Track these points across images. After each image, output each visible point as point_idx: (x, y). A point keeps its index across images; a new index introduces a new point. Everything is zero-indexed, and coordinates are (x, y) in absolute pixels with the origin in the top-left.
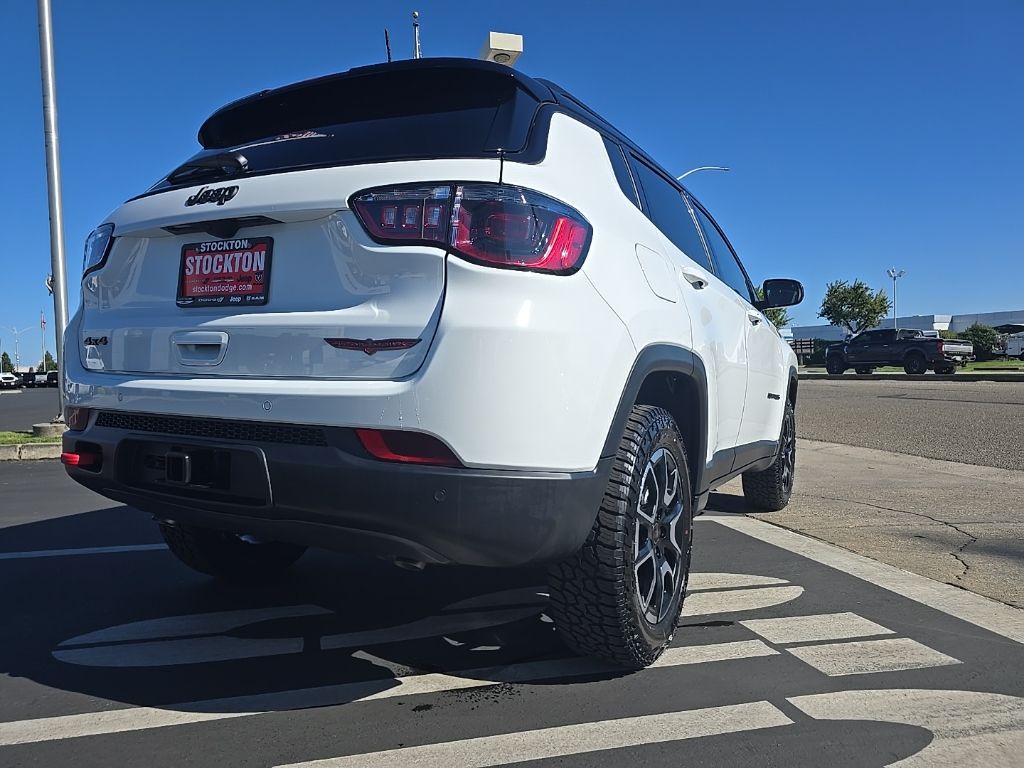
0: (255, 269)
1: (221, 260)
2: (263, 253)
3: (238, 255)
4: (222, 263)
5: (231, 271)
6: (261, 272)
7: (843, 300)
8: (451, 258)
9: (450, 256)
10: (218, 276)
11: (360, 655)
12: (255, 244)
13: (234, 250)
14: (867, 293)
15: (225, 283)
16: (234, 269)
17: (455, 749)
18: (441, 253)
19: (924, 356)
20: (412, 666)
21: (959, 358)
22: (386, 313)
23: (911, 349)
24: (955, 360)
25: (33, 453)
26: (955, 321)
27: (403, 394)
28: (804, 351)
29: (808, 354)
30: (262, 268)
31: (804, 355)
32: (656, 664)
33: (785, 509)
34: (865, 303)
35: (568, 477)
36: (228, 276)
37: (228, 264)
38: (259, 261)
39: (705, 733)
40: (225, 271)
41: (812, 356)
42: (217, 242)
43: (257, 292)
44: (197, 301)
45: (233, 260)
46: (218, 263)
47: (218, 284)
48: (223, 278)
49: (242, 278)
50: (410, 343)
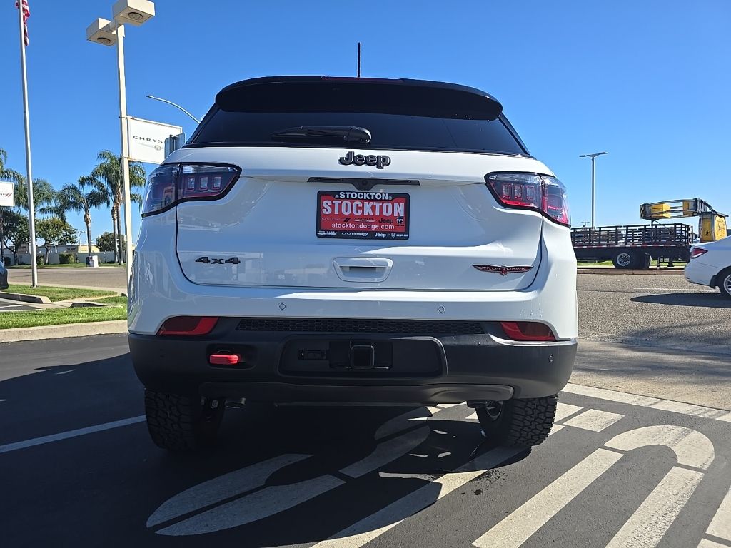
0: (396, 215)
1: (361, 206)
2: (402, 205)
3: (378, 204)
4: (362, 208)
5: (371, 214)
6: (402, 218)
10: (358, 217)
12: (395, 197)
13: (375, 199)
15: (368, 223)
16: (374, 212)
18: (539, 215)
27: (533, 300)
30: (402, 214)
36: (369, 218)
37: (368, 209)
38: (399, 209)
40: (366, 214)
42: (357, 193)
43: (399, 231)
44: (340, 234)
45: (373, 208)
46: (358, 208)
47: (359, 223)
48: (364, 219)
49: (383, 220)
50: (527, 269)
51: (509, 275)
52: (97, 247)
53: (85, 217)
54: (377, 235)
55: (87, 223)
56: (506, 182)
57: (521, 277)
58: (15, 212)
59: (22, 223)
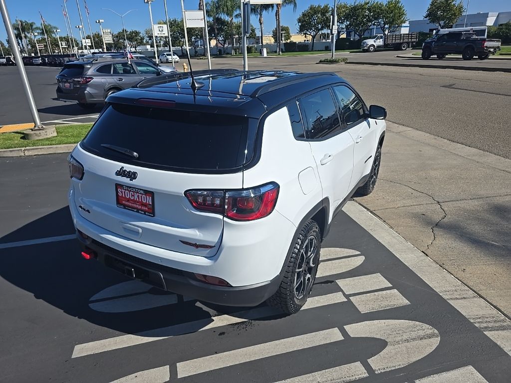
0: (148, 203)
1: (133, 194)
2: (150, 198)
3: (140, 195)
4: (134, 196)
6: (150, 205)
7: (438, 8)
8: (225, 219)
9: (225, 218)
10: (132, 200)
11: (198, 304)
12: (147, 193)
13: (138, 193)
14: (453, 4)
15: (137, 204)
16: (139, 199)
17: (233, 354)
18: (221, 217)
19: (474, 49)
20: (217, 311)
21: (492, 50)
22: (202, 235)
23: (469, 44)
24: (490, 51)
25: (31, 153)
26: (500, 16)
27: (210, 266)
28: (413, 40)
29: (414, 42)
30: (151, 203)
31: (412, 42)
32: (302, 309)
33: (371, 193)
34: (450, 10)
35: (269, 282)
36: (137, 201)
37: (136, 197)
38: (149, 200)
39: (314, 345)
40: (135, 199)
41: (417, 43)
42: (131, 187)
43: (149, 212)
44: (125, 206)
45: (138, 196)
46: (132, 195)
47: (133, 203)
48: (135, 202)
49: (143, 204)
50: (211, 247)
51: (199, 248)
52: (273, 37)
53: (260, 19)
54: (140, 212)
55: (261, 24)
56: (201, 195)
57: (208, 250)
58: (222, 18)
59: (226, 25)
